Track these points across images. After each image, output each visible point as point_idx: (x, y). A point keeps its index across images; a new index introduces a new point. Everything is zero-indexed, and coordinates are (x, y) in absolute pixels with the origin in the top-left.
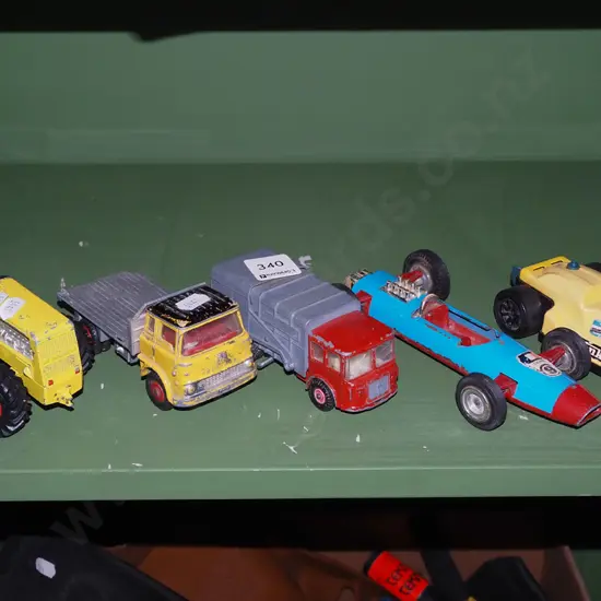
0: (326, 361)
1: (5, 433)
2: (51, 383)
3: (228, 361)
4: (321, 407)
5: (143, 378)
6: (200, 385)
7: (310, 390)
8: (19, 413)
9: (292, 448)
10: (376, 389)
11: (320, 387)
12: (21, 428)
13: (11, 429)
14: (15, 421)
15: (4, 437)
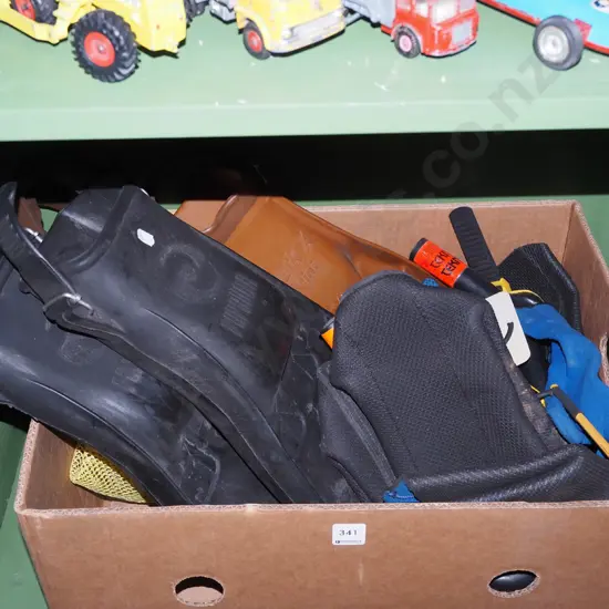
0: (413, 7)
1: (117, 76)
2: (158, 27)
3: (320, 8)
4: (407, 55)
5: (241, 31)
6: (295, 31)
7: (395, 41)
8: (130, 57)
9: (383, 87)
10: (460, 34)
11: (406, 34)
12: (132, 73)
13: (125, 72)
14: (127, 64)
15: (117, 81)
